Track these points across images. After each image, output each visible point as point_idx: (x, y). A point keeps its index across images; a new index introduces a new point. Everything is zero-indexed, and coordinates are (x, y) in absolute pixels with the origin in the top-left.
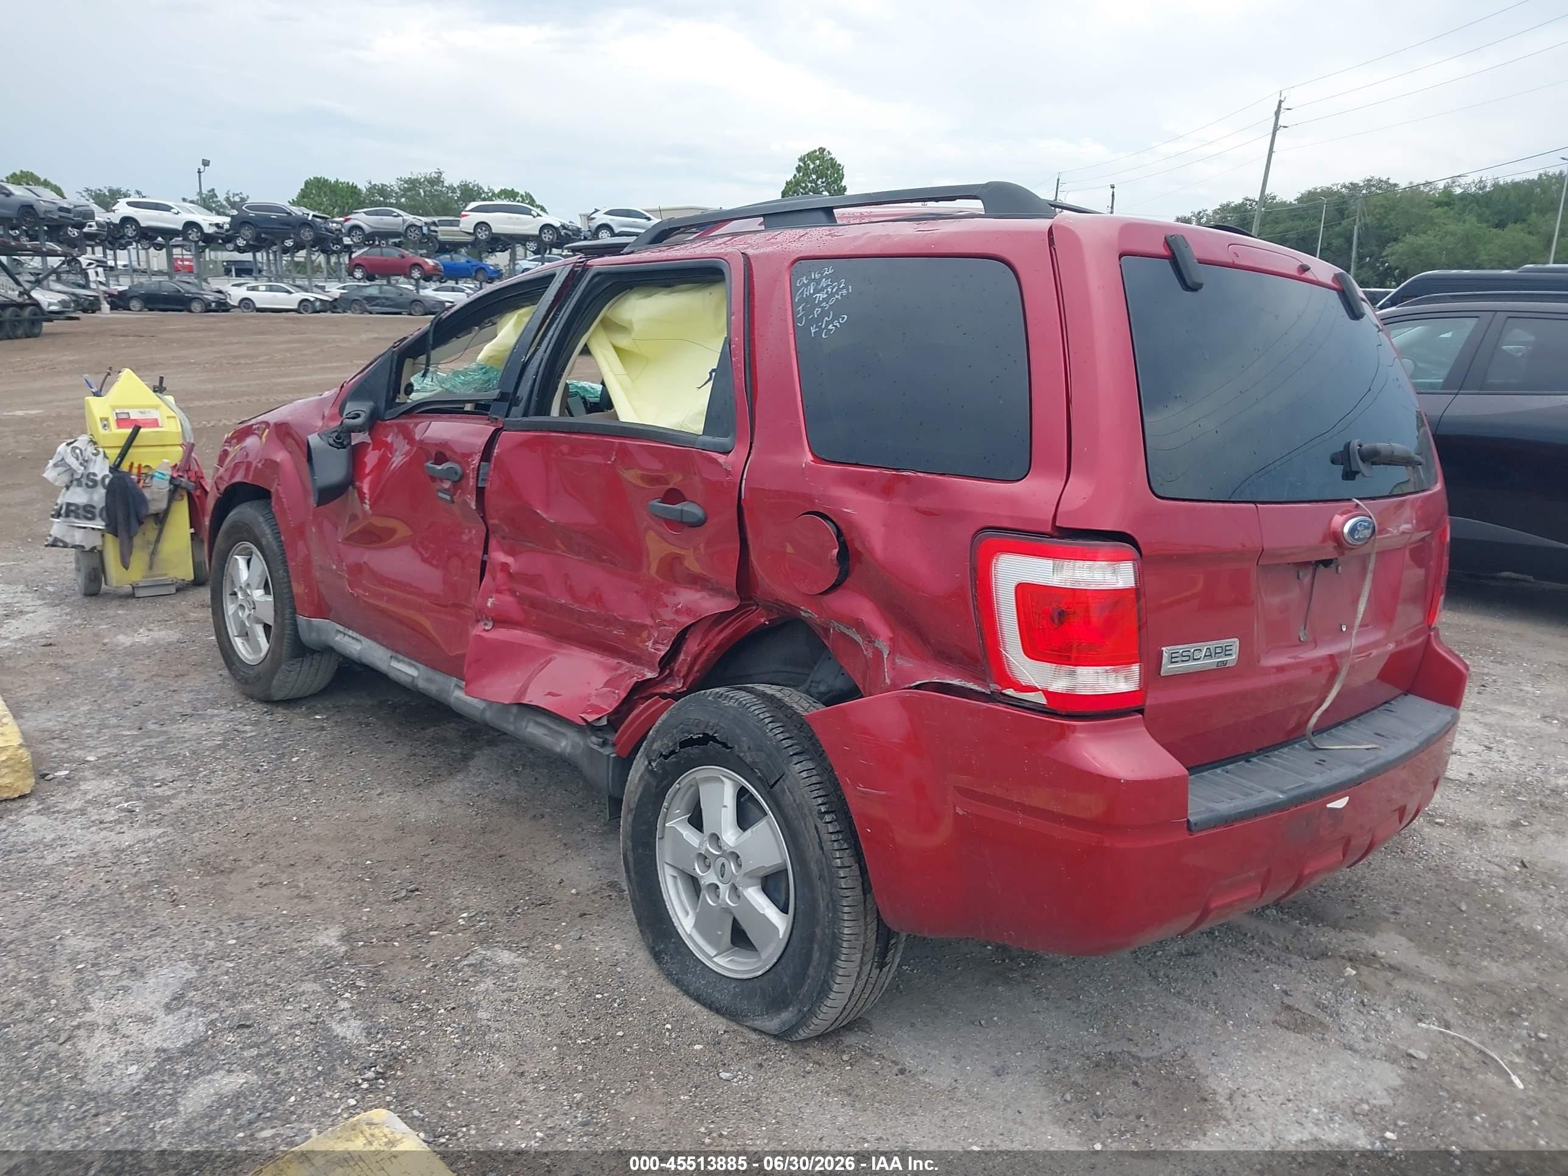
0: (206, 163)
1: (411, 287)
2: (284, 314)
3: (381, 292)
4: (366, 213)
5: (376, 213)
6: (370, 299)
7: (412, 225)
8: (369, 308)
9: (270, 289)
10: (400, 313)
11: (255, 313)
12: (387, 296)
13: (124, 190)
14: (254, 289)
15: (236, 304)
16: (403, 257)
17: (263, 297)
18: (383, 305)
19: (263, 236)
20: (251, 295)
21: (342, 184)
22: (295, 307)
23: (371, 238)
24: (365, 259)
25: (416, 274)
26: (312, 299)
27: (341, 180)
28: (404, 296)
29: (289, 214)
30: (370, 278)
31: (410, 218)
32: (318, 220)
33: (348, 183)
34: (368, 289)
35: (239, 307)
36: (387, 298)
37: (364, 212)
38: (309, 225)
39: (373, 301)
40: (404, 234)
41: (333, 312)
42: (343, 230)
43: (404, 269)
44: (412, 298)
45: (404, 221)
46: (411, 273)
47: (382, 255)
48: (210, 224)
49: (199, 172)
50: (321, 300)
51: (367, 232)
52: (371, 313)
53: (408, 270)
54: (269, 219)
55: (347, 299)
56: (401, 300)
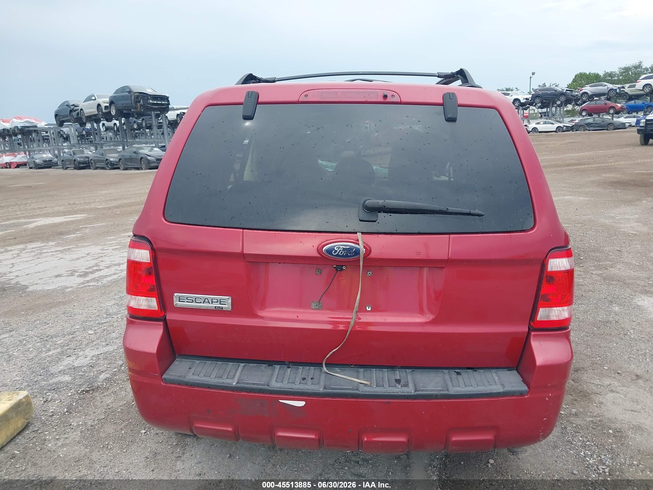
0: (533, 74)
1: (609, 118)
2: (550, 133)
3: (594, 121)
4: (590, 86)
5: (595, 86)
6: (589, 124)
7: (612, 89)
8: (587, 128)
9: (545, 123)
10: (604, 130)
11: (538, 133)
12: (597, 122)
13: (511, 88)
14: (538, 123)
15: (531, 130)
16: (606, 104)
17: (541, 127)
18: (594, 127)
19: (544, 101)
20: (537, 126)
21: (592, 74)
22: (555, 130)
23: (591, 97)
24: (588, 107)
25: (612, 111)
26: (562, 126)
27: (592, 72)
28: (605, 122)
29: (556, 91)
30: (590, 115)
31: (611, 86)
32: (568, 92)
33: (595, 73)
34: (588, 120)
35: (532, 131)
36: (596, 124)
37: (589, 86)
38: (564, 94)
39: (591, 125)
40: (608, 94)
41: (572, 131)
42: (579, 95)
43: (605, 110)
44: (609, 122)
45: (608, 88)
46: (609, 111)
47: (596, 104)
48: (524, 99)
49: (531, 78)
50: (566, 126)
51: (590, 95)
52: (589, 130)
53: (608, 110)
54: (547, 94)
55: (578, 125)
56: (603, 124)
